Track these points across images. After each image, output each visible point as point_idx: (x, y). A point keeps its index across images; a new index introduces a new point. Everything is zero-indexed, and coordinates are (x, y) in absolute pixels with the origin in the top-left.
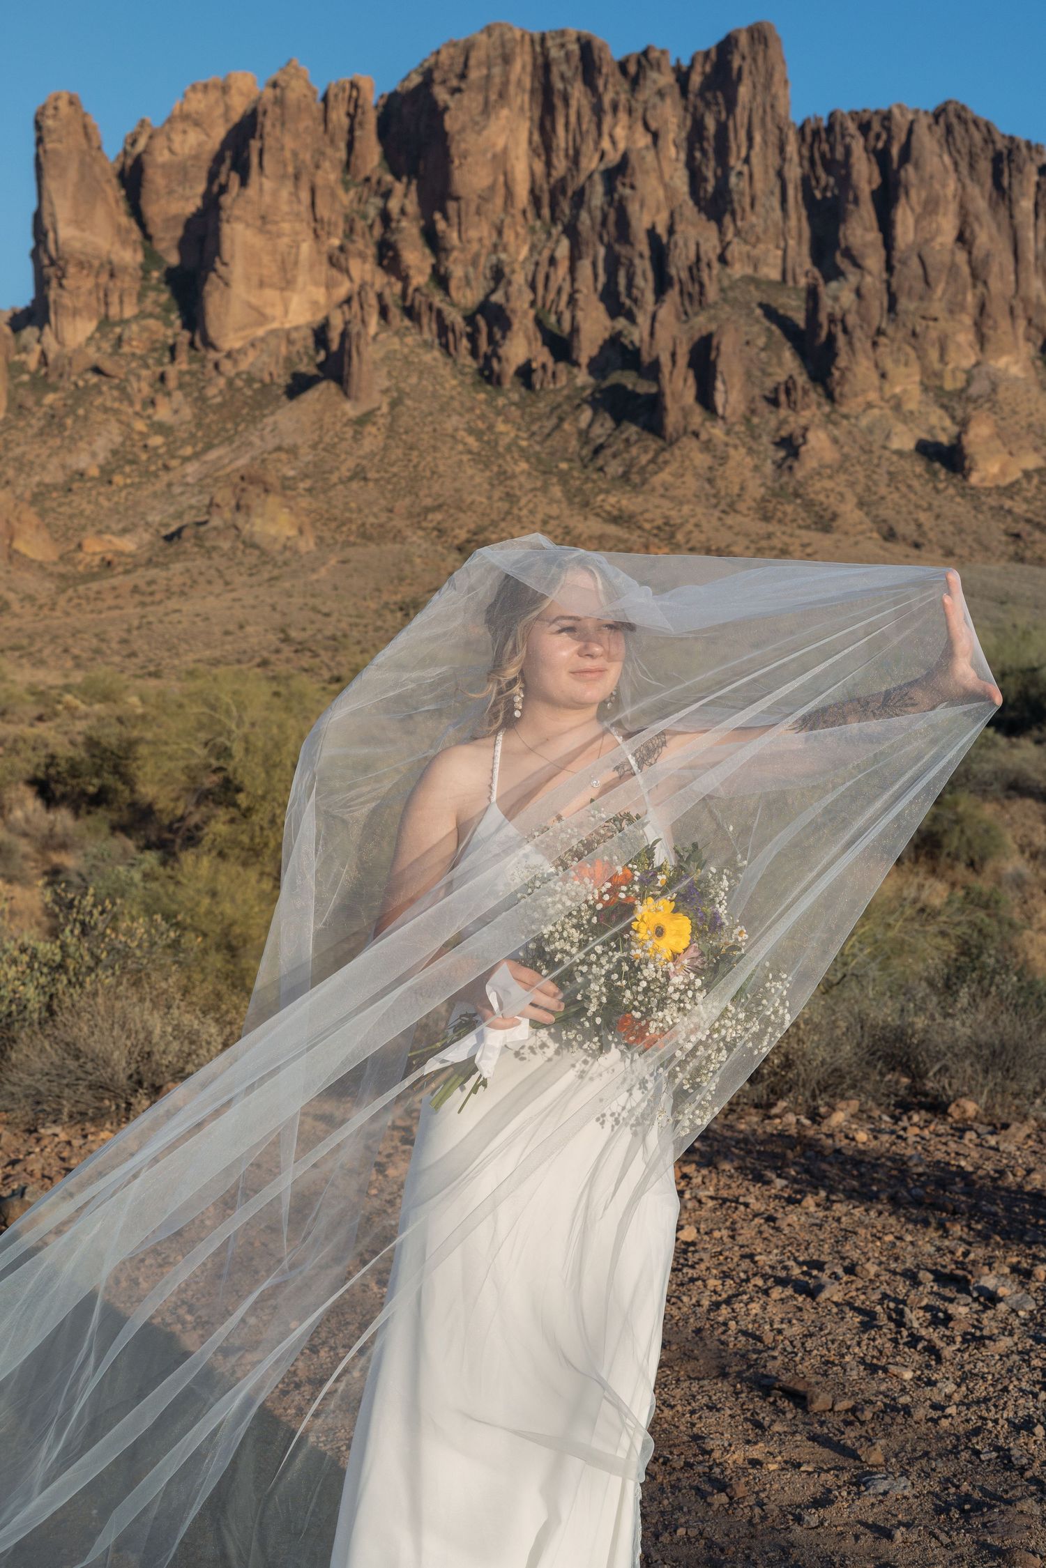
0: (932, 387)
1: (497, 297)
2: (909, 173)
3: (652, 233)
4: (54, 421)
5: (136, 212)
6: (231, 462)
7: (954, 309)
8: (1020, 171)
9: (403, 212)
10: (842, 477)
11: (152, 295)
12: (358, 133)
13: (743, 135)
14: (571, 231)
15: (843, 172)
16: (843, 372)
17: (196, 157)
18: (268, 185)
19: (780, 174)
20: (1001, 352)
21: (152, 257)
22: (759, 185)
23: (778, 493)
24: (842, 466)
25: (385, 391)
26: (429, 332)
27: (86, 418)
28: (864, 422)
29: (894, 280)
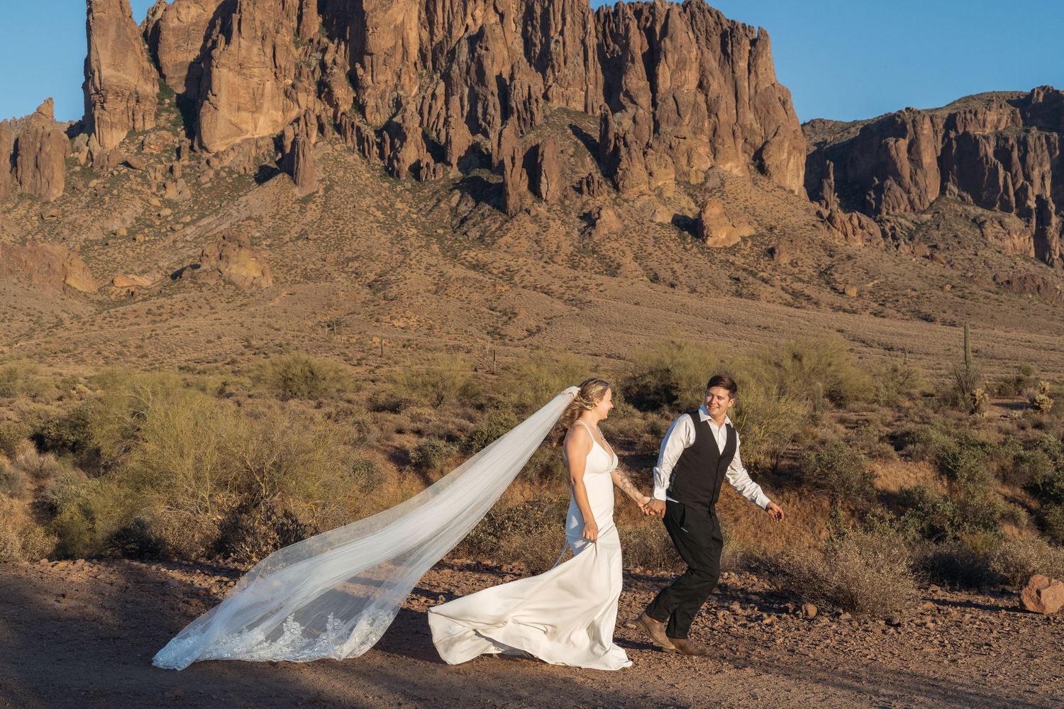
0: (682, 182)
1: (397, 119)
2: (667, 43)
3: (499, 78)
4: (96, 198)
5: (155, 60)
6: (217, 226)
7: (697, 131)
8: (738, 43)
9: (334, 62)
10: (624, 241)
11: (165, 115)
12: (305, 10)
13: (559, 17)
14: (446, 77)
15: (624, 42)
16: (624, 171)
17: (196, 24)
18: (244, 43)
19: (583, 42)
20: (727, 160)
21: (165, 89)
22: (569, 49)
23: (582, 250)
24: (624, 233)
25: (321, 181)
26: (352, 142)
27: (118, 196)
28: (638, 204)
29: (657, 113)
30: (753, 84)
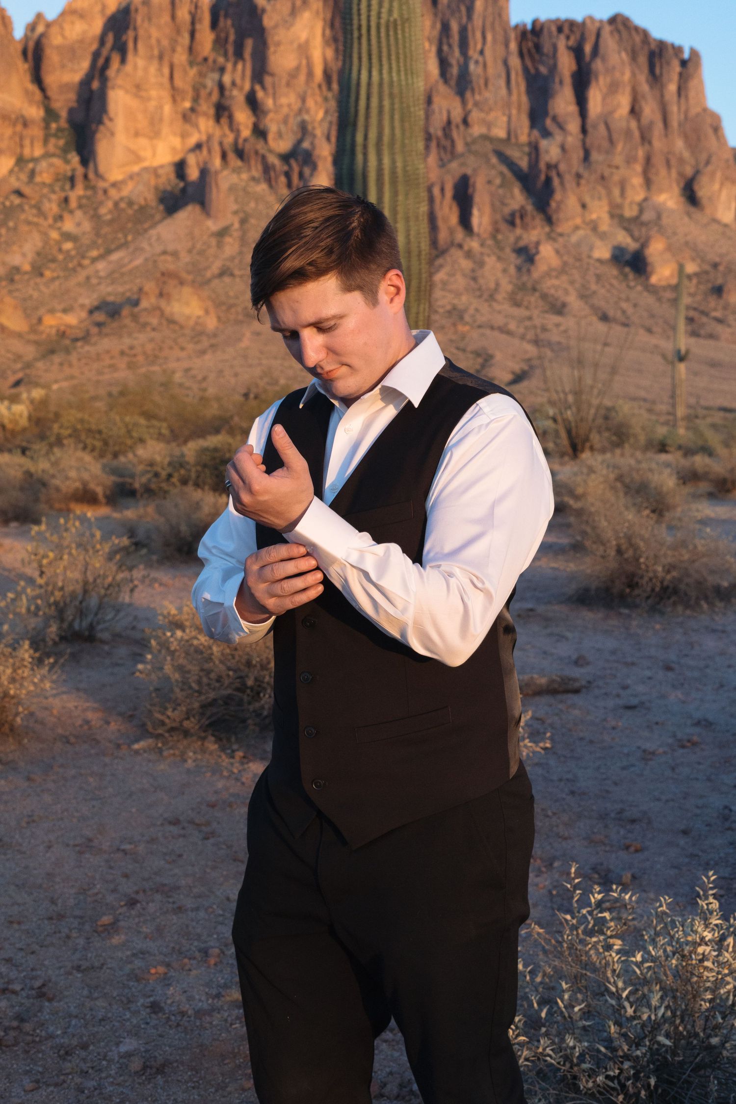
0: (616, 215)
1: (306, 145)
2: (598, 65)
5: (37, 78)
6: (131, 261)
7: (630, 160)
8: (668, 63)
9: (234, 84)
10: (564, 278)
11: (53, 141)
12: (198, 27)
13: (478, 35)
15: (551, 62)
16: (559, 204)
17: (81, 41)
18: (141, 63)
19: (505, 63)
20: (661, 191)
21: (50, 114)
22: (491, 71)
23: (522, 288)
24: (563, 270)
25: (236, 213)
26: (256, 171)
27: (15, 229)
28: (574, 239)
29: (588, 141)
30: (683, 108)
